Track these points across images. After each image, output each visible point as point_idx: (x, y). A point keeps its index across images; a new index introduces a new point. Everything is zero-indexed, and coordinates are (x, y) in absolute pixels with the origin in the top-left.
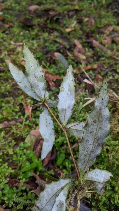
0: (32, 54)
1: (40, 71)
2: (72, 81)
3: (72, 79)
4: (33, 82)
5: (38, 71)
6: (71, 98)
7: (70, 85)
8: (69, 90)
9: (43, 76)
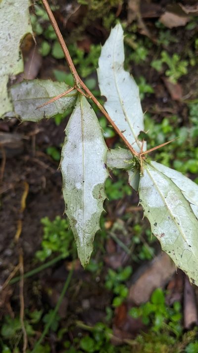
0: (193, 280)
1: (166, 236)
2: (76, 219)
3: (77, 226)
4: (180, 204)
5: (171, 235)
6: (72, 171)
7: (79, 207)
8: (80, 192)
9: (156, 224)
